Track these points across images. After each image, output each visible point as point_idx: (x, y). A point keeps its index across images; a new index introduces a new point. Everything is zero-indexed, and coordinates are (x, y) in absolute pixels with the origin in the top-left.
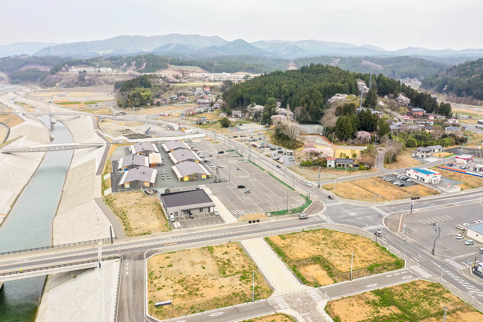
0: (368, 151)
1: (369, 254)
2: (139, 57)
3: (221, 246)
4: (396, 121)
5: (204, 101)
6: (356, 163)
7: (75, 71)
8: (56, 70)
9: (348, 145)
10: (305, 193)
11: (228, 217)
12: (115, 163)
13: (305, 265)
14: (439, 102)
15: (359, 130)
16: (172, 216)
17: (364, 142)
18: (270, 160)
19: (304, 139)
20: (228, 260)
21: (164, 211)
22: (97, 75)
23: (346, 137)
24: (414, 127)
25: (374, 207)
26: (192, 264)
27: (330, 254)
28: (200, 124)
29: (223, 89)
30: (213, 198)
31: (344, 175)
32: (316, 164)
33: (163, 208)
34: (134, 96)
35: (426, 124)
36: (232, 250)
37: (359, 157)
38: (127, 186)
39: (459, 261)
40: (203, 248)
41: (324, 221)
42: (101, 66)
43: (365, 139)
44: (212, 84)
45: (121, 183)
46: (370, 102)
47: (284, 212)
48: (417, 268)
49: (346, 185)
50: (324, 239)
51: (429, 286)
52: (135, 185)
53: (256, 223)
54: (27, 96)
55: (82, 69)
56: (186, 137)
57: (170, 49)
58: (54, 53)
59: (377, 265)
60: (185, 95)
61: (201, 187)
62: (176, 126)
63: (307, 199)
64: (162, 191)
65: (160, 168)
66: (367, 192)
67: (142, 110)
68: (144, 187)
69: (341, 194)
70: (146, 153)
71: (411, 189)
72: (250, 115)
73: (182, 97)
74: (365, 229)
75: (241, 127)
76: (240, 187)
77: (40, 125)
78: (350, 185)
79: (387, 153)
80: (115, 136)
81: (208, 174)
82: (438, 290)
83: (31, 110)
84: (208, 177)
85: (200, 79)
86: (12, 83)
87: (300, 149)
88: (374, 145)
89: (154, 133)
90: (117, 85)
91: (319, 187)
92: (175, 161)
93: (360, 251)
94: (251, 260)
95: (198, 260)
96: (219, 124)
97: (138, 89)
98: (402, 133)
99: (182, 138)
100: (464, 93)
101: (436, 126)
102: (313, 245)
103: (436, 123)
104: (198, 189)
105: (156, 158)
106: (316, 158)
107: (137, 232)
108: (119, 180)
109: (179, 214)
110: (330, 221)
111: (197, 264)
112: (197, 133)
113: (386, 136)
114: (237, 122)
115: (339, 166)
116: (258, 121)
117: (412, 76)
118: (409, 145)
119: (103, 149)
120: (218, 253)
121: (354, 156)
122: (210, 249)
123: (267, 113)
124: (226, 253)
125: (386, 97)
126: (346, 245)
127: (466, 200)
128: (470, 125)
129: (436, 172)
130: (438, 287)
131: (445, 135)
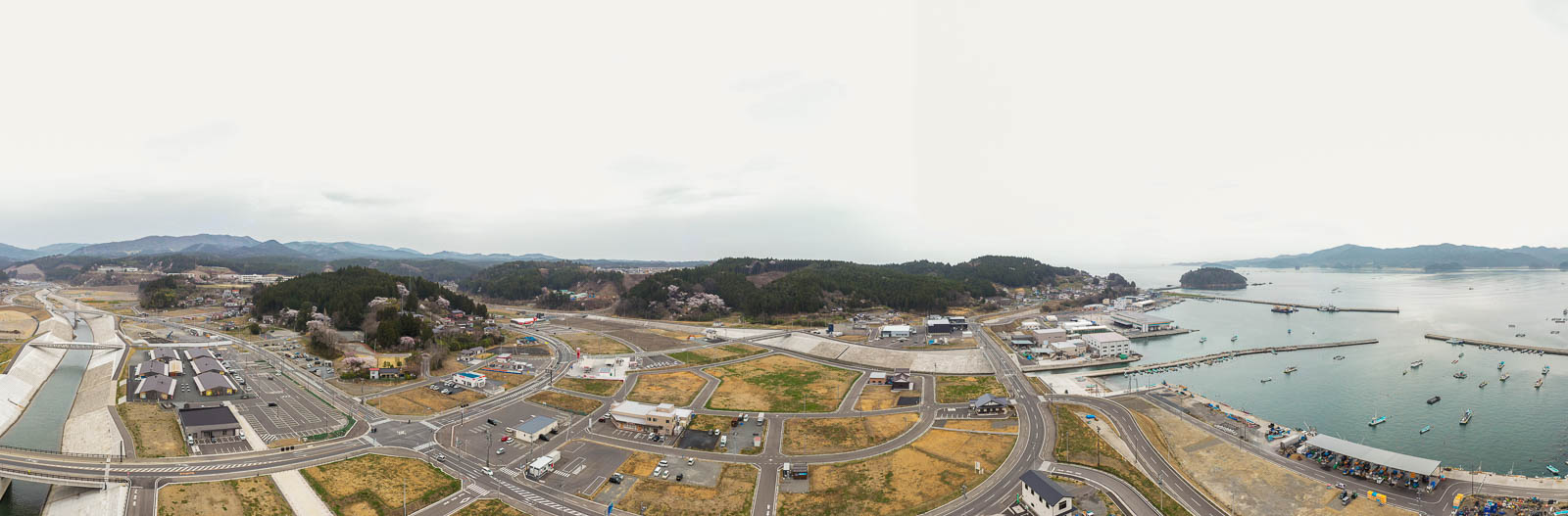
0: (413, 358)
1: (422, 480)
2: (167, 257)
3: (247, 481)
4: (438, 325)
5: (232, 304)
6: (401, 372)
7: (103, 270)
8: (86, 269)
9: (392, 352)
10: (347, 411)
11: (257, 444)
12: (133, 369)
13: (349, 503)
14: (476, 303)
15: (402, 335)
16: (191, 438)
17: (407, 349)
18: (306, 372)
19: (344, 347)
20: (256, 500)
21: (182, 430)
22: (124, 275)
23: (388, 343)
24: (456, 330)
25: (423, 422)
26: (212, 502)
27: (378, 486)
28: (228, 330)
29: (253, 292)
30: (241, 419)
31: (390, 387)
32: (358, 376)
33: (181, 427)
34: (158, 296)
35: (466, 326)
36: (261, 486)
37: (404, 366)
38: (143, 396)
39: (512, 468)
40: (226, 482)
41: (370, 445)
42: (128, 266)
43: (409, 344)
44: (242, 286)
45: (137, 391)
46: (411, 305)
47: (324, 436)
48: (473, 487)
49: (392, 398)
50: (371, 468)
51: (488, 505)
52: (152, 396)
53: (290, 451)
54: (58, 292)
55: (109, 269)
56: (211, 344)
57: (198, 249)
58: (86, 253)
59: (432, 492)
60: (212, 297)
61: (226, 403)
62: (200, 331)
63: (349, 418)
64: (181, 405)
65: (180, 378)
66: (415, 405)
67: (165, 312)
68: (161, 399)
69: (388, 410)
70: (167, 360)
71: (459, 396)
72: (283, 320)
73: (209, 299)
74: (416, 449)
75: (273, 335)
76: (271, 405)
77: (65, 322)
78: (396, 397)
79: (432, 358)
80: (136, 339)
81: (234, 388)
82: (497, 507)
83: (60, 306)
84: (234, 391)
85: (229, 281)
86: (47, 280)
87: (339, 359)
88: (419, 351)
89: (176, 337)
90: (142, 285)
91: (362, 403)
92: (198, 372)
93: (413, 478)
94: (285, 500)
95: (218, 498)
96: (248, 331)
97: (162, 290)
98: (446, 336)
99: (206, 345)
100: (496, 294)
101: (476, 327)
102: (359, 476)
103: (476, 323)
104: (222, 406)
105: (176, 366)
106: (358, 369)
107: (149, 451)
108: (134, 390)
109: (199, 434)
110: (377, 444)
111: (217, 502)
112: (224, 339)
113: (430, 339)
114: (268, 329)
115: (385, 376)
116: (291, 328)
117: (449, 280)
118: (454, 349)
119: (122, 352)
120: (244, 490)
122: (234, 484)
123: (302, 318)
124: (253, 490)
125: (426, 300)
126: (396, 472)
127: (510, 399)
128: (505, 325)
129: (482, 375)
130: (497, 504)
131: (485, 337)
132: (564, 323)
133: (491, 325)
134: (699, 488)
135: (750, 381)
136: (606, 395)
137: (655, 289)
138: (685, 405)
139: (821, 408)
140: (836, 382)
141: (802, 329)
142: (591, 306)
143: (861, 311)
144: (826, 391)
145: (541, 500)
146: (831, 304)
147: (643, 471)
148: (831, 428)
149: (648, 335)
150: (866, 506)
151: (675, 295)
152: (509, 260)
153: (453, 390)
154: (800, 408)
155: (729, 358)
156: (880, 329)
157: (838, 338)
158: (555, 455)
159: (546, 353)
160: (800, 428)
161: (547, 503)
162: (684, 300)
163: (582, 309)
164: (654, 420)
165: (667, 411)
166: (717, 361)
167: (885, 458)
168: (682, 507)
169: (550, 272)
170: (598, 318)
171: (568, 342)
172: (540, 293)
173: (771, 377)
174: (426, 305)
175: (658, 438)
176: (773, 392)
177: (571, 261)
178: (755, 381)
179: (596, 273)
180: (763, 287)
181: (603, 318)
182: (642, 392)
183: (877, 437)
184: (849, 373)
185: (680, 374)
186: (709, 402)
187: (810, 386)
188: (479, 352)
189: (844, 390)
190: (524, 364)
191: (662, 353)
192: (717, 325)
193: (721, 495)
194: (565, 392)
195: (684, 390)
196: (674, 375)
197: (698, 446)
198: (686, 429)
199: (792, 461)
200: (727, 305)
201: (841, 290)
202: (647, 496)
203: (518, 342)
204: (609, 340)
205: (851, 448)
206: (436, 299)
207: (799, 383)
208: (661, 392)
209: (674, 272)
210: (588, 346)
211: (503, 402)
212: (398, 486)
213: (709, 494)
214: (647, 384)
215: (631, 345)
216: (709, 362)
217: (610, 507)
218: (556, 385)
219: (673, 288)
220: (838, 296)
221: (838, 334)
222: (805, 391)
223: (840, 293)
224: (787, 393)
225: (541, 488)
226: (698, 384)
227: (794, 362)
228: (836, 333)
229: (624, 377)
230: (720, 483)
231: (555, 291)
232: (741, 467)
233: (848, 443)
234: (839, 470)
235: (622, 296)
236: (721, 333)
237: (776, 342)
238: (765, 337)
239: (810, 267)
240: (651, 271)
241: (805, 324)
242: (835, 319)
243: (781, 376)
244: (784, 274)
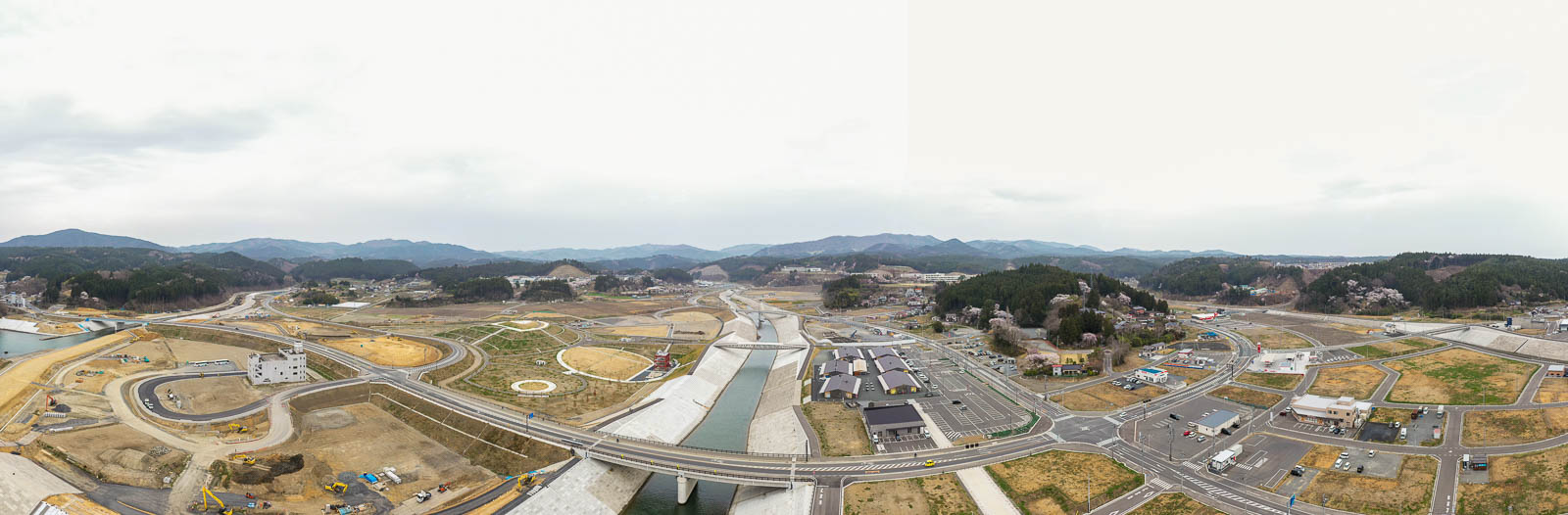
0: (1095, 355)
1: (1106, 475)
2: (849, 257)
3: (933, 478)
4: (1119, 321)
5: (915, 303)
6: (1083, 369)
7: (786, 270)
8: (769, 270)
9: (1074, 349)
10: (1030, 408)
11: (942, 441)
12: (817, 368)
13: (1035, 500)
14: (1157, 299)
15: (1084, 332)
16: (876, 436)
17: (1089, 345)
18: (989, 369)
19: (1026, 344)
20: (941, 497)
21: (867, 429)
22: (807, 275)
23: (1071, 340)
24: (1137, 326)
25: (1106, 418)
26: (897, 500)
27: (1063, 481)
28: (911, 328)
29: (936, 290)
30: (925, 416)
31: (1073, 384)
32: (1041, 373)
33: (866, 426)
34: (842, 296)
35: (1148, 323)
36: (947, 483)
38: (828, 395)
39: (1195, 462)
40: (912, 480)
41: (1054, 441)
42: (811, 266)
43: (1091, 341)
44: (925, 285)
45: (822, 391)
46: (1093, 302)
47: (1008, 433)
48: (1157, 481)
49: (1075, 394)
50: (1055, 463)
51: (1171, 498)
52: (837, 395)
53: (975, 448)
54: (742, 293)
55: (793, 269)
56: (895, 343)
57: (881, 249)
58: (769, 254)
59: (1116, 487)
60: (895, 296)
61: (911, 401)
62: (884, 330)
63: (1033, 415)
64: (865, 404)
65: (864, 377)
66: (1098, 402)
67: (849, 311)
68: (846, 398)
69: (1071, 406)
70: (851, 359)
71: (1141, 391)
72: (966, 318)
73: (892, 298)
74: (1100, 445)
75: (956, 332)
76: (955, 403)
77: (749, 322)
78: (1079, 394)
79: (1114, 355)
80: (819, 339)
81: (919, 386)
82: (1180, 501)
83: (744, 307)
84: (918, 389)
85: (911, 280)
86: (731, 281)
87: (1022, 356)
88: (1101, 348)
89: (860, 337)
90: (826, 285)
91: (1045, 399)
92: (882, 370)
93: (1096, 472)
94: (969, 497)
95: (904, 496)
96: (931, 329)
97: (845, 289)
98: (1127, 332)
99: (890, 343)
101: (1157, 324)
102: (1043, 472)
103: (1157, 320)
104: (907, 404)
105: (861, 365)
106: (1041, 366)
107: (835, 451)
108: (820, 388)
109: (884, 434)
110: (1060, 440)
111: (903, 500)
112: (907, 338)
113: (1112, 336)
114: (951, 327)
115: (1067, 374)
116: (974, 326)
117: (1130, 276)
118: (1135, 345)
119: (806, 352)
120: (929, 487)
121: (1082, 360)
122: (920, 482)
123: (984, 316)
124: (939, 487)
125: (1108, 296)
126: (1080, 468)
127: (1192, 394)
128: (1186, 321)
129: (1163, 370)
130: (1180, 497)
131: (1166, 332)
132: (1244, 318)
133: (1172, 321)
134: (1380, 479)
135: (1429, 374)
136: (1287, 389)
137: (1334, 284)
138: (1366, 399)
139: (1500, 401)
140: (1515, 375)
141: (1481, 323)
142: (1271, 301)
143: (1539, 305)
144: (1504, 384)
145: (1224, 494)
146: (1509, 298)
147: (1324, 464)
148: (1510, 420)
149: (1328, 329)
150: (1544, 496)
151: (1354, 290)
152: (1189, 256)
153: (1136, 385)
154: (1480, 400)
155: (1408, 352)
156: (1558, 322)
157: (1516, 332)
158: (1237, 448)
159: (1227, 348)
160: (1479, 420)
161: (1230, 496)
162: (1363, 295)
163: (1262, 304)
164: (1335, 413)
165: (1347, 404)
166: (1397, 354)
167: (1563, 449)
168: (1363, 499)
169: (1230, 268)
170: (1278, 313)
171: (1248, 337)
172: (1220, 288)
173: (1450, 370)
174: (1107, 302)
175: (1339, 431)
176: (1452, 385)
177: (1250, 257)
178: (1435, 374)
179: (1276, 268)
180: (1442, 281)
181: (1283, 313)
182: (1322, 386)
183: (1555, 429)
184: (1527, 366)
185: (1360, 368)
186: (1389, 395)
187: (1489, 378)
188: (1160, 348)
189: (1523, 383)
190: (1206, 359)
191: (1342, 347)
192: (1396, 319)
193: (1402, 486)
194: (1247, 386)
195: (1364, 383)
196: (1352, 368)
197: (1379, 438)
198: (1366, 422)
199: (1472, 452)
200: (1406, 299)
201: (1519, 284)
202: (1329, 488)
203: (1199, 337)
204: (1289, 335)
205: (1529, 440)
206: (1117, 296)
207: (1479, 376)
208: (1341, 386)
209: (1354, 268)
210: (1268, 341)
211: (1184, 397)
212: (1082, 481)
213: (1389, 485)
214: (1327, 377)
215: (1311, 340)
216: (1389, 356)
217: (1292, 500)
218: (1238, 379)
219: (1352, 283)
220: (1516, 290)
221: (1516, 327)
222: (1484, 383)
223: (1519, 287)
224: (1466, 385)
225: (1225, 481)
226: (1378, 378)
227: (1473, 355)
228: (1514, 327)
229: (1304, 371)
230: (1400, 474)
231: (1235, 287)
232: (1421, 458)
233: (1527, 435)
234: (1517, 461)
235: (1301, 291)
236: (1401, 327)
237: (1455, 336)
238: (1444, 331)
239: (1488, 261)
240: (1331, 266)
241: (1483, 318)
242: (1514, 312)
243: (1460, 369)
244: (1462, 269)
